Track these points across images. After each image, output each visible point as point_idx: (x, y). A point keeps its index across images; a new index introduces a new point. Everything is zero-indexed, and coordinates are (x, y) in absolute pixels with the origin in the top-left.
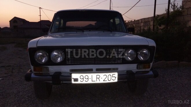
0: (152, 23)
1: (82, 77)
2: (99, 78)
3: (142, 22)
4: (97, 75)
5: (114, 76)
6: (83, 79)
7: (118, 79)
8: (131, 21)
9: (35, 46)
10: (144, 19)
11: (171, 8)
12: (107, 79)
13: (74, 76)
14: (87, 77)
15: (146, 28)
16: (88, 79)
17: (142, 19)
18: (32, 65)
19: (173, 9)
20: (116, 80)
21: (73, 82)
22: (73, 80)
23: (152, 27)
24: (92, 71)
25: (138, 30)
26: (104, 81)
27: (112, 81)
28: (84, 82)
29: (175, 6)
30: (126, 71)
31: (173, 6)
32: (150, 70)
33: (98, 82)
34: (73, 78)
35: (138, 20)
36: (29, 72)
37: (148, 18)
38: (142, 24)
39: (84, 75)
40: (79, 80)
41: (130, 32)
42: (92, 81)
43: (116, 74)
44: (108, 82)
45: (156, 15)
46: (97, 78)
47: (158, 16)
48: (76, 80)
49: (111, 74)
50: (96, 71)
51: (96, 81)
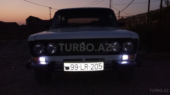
0: (147, 18)
1: (72, 66)
2: (87, 67)
3: (138, 18)
4: (85, 64)
5: (100, 65)
6: (73, 67)
7: (104, 68)
8: (129, 17)
9: (33, 40)
10: (140, 14)
11: (165, 4)
12: (94, 68)
13: (66, 65)
14: (76, 66)
15: (141, 23)
16: (77, 67)
17: (138, 15)
18: (32, 56)
19: (166, 5)
20: (102, 69)
21: (65, 70)
22: (65, 68)
23: (146, 22)
24: (82, 61)
25: (134, 25)
26: (91, 69)
27: (98, 70)
28: (74, 70)
29: (169, 2)
30: (112, 61)
31: (166, 2)
32: (135, 60)
33: (86, 70)
34: (65, 67)
35: (135, 16)
36: (30, 61)
37: (144, 14)
38: (138, 19)
39: (74, 64)
40: (70, 68)
41: (120, 27)
42: (81, 69)
43: (102, 64)
44: (95, 70)
45: (150, 11)
46: (85, 67)
47: (152, 11)
48: (67, 68)
49: (98, 63)
50: (85, 60)
51: (84, 69)
